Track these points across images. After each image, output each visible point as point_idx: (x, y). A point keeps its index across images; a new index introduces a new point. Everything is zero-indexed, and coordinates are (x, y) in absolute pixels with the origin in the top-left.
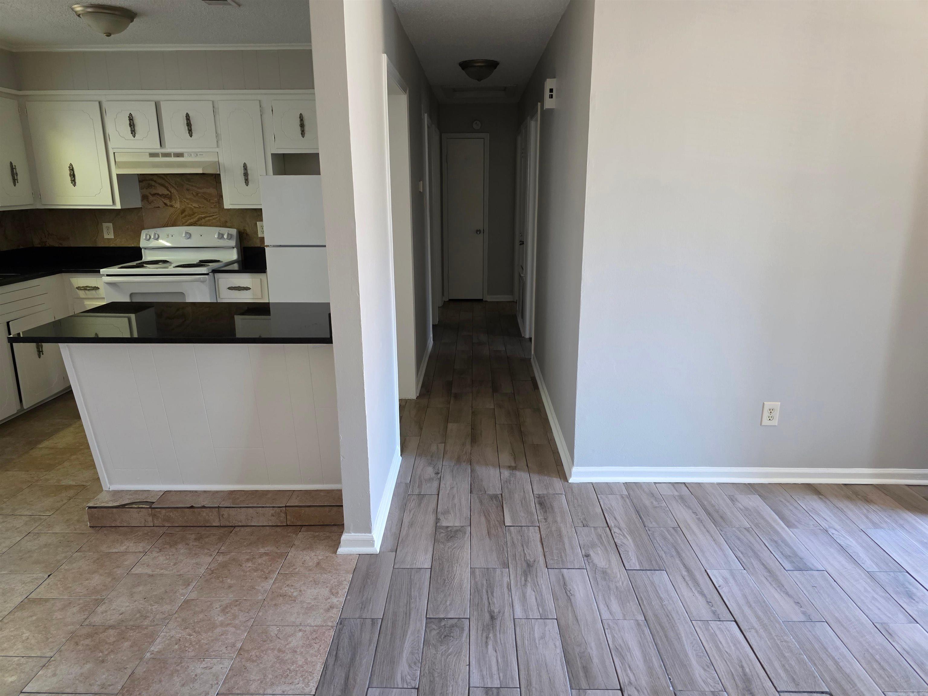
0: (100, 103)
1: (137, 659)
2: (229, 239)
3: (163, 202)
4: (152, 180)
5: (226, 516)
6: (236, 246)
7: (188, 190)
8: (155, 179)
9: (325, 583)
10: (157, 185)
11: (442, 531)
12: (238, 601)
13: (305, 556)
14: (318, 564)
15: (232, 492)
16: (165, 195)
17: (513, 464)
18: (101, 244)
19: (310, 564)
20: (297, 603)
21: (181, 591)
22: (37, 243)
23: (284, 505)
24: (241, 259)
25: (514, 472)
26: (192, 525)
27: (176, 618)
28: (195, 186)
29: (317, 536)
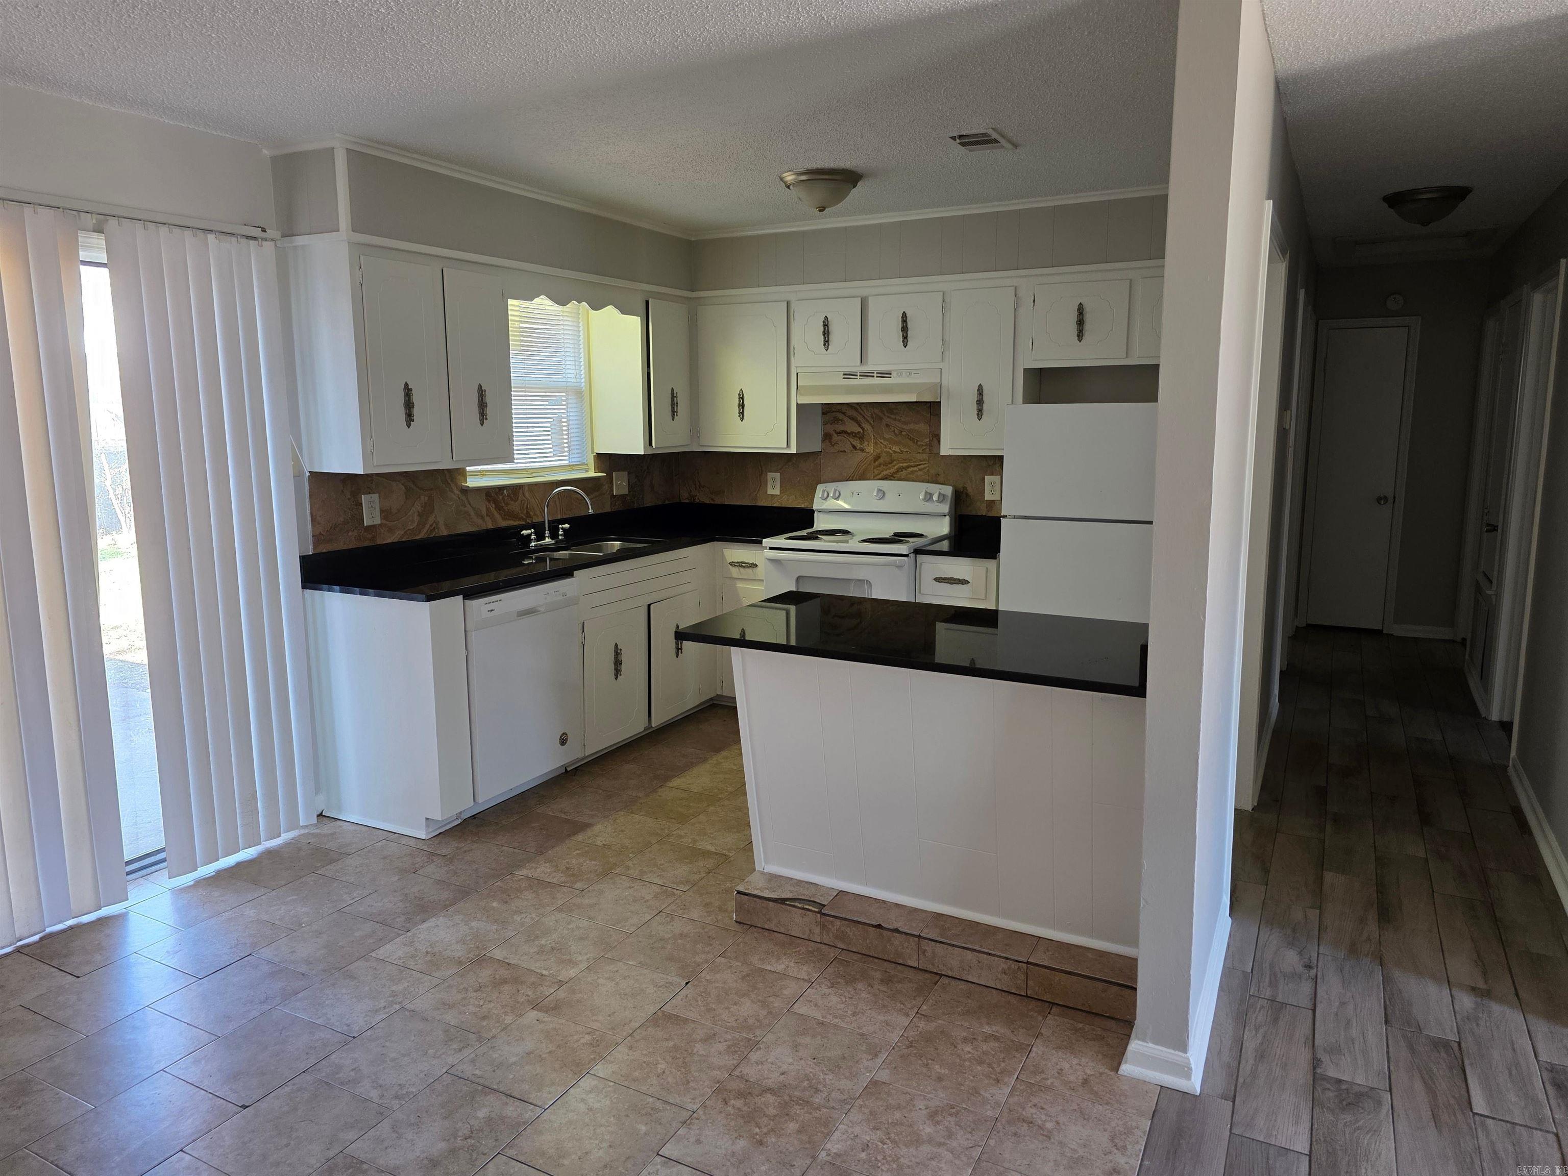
0: (788, 303)
1: (808, 1155)
2: (940, 502)
3: (851, 444)
4: (839, 411)
5: (929, 954)
6: (950, 514)
7: (888, 426)
8: (844, 411)
9: (1100, 1120)
10: (846, 419)
11: (1329, 1086)
12: (954, 1108)
13: (1061, 1060)
14: (1085, 1082)
15: (939, 916)
16: (855, 433)
17: (1481, 985)
18: (762, 503)
19: (1072, 1078)
20: (1053, 1143)
21: (866, 1063)
22: (685, 498)
23: (1025, 960)
24: (953, 533)
25: (1486, 1001)
26: (876, 955)
27: (861, 1107)
28: (899, 421)
29: (1080, 1029)
